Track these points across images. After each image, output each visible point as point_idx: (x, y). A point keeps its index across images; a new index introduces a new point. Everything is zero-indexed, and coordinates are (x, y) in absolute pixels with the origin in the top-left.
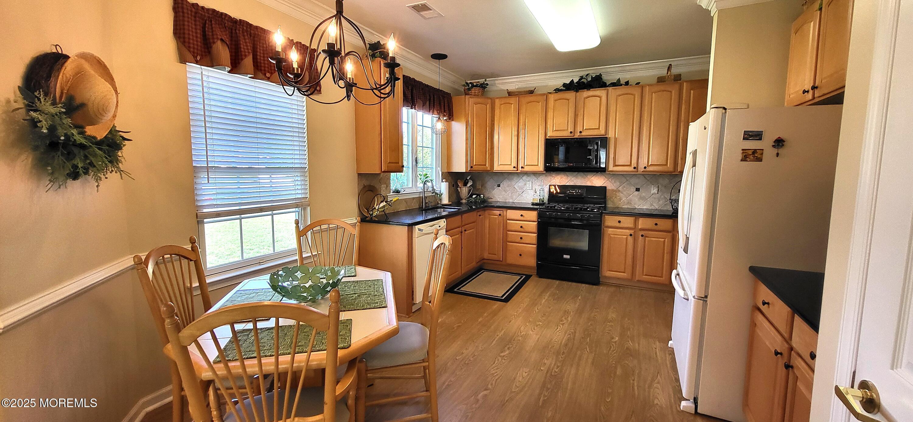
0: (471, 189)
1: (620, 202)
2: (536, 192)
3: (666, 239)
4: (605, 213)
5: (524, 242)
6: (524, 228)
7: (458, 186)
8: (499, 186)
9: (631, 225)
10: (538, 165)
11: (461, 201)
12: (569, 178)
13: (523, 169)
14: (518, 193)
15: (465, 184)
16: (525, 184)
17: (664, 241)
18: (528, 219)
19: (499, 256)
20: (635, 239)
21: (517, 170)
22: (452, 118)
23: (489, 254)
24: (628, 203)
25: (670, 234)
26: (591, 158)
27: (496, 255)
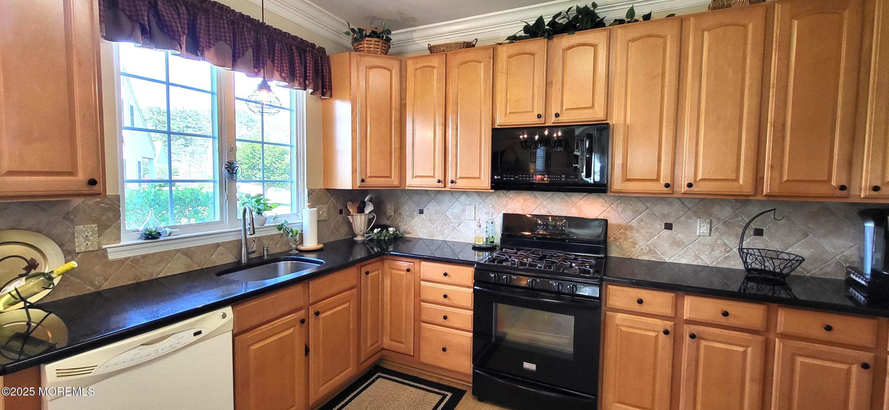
0: (374, 217)
1: (633, 249)
2: (480, 226)
3: (748, 347)
4: (609, 280)
5: (451, 324)
6: (449, 299)
7: (349, 213)
8: (421, 212)
9: (668, 311)
10: (479, 178)
11: (354, 239)
12: (539, 202)
13: (453, 184)
14: (451, 225)
15: (361, 210)
16: (464, 210)
17: (745, 352)
18: (458, 282)
19: (407, 347)
20: (674, 341)
21: (445, 187)
22: (329, 93)
23: (391, 340)
24: (650, 251)
25: (760, 339)
26: (578, 167)
27: (402, 343)
